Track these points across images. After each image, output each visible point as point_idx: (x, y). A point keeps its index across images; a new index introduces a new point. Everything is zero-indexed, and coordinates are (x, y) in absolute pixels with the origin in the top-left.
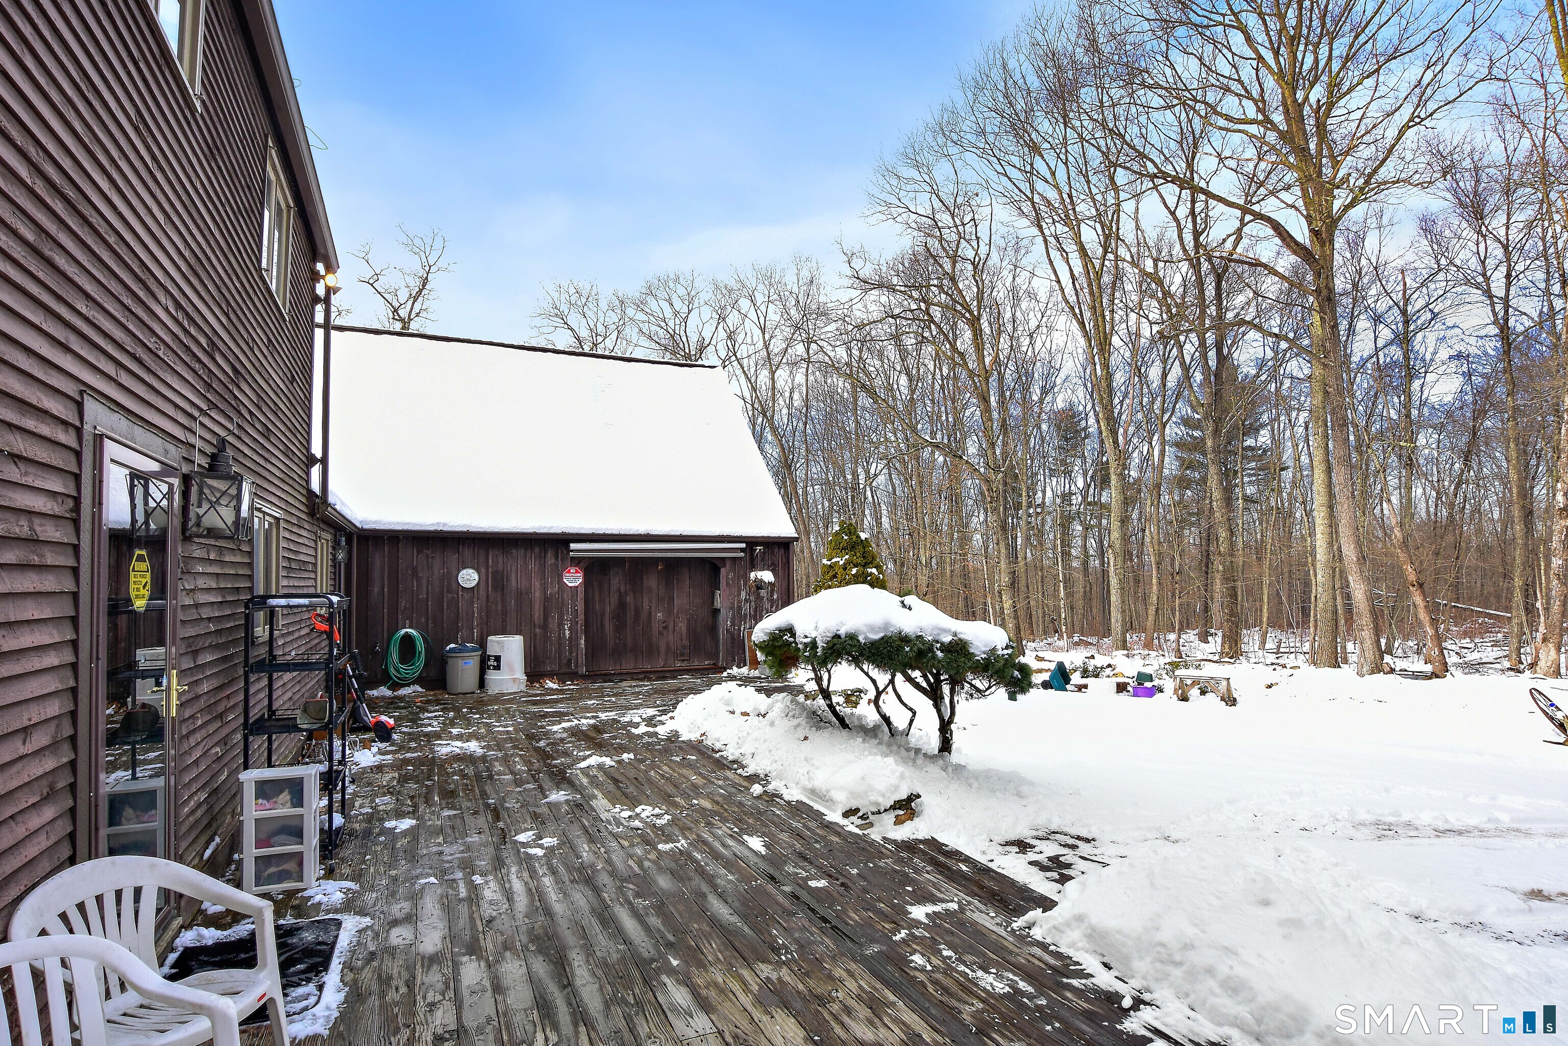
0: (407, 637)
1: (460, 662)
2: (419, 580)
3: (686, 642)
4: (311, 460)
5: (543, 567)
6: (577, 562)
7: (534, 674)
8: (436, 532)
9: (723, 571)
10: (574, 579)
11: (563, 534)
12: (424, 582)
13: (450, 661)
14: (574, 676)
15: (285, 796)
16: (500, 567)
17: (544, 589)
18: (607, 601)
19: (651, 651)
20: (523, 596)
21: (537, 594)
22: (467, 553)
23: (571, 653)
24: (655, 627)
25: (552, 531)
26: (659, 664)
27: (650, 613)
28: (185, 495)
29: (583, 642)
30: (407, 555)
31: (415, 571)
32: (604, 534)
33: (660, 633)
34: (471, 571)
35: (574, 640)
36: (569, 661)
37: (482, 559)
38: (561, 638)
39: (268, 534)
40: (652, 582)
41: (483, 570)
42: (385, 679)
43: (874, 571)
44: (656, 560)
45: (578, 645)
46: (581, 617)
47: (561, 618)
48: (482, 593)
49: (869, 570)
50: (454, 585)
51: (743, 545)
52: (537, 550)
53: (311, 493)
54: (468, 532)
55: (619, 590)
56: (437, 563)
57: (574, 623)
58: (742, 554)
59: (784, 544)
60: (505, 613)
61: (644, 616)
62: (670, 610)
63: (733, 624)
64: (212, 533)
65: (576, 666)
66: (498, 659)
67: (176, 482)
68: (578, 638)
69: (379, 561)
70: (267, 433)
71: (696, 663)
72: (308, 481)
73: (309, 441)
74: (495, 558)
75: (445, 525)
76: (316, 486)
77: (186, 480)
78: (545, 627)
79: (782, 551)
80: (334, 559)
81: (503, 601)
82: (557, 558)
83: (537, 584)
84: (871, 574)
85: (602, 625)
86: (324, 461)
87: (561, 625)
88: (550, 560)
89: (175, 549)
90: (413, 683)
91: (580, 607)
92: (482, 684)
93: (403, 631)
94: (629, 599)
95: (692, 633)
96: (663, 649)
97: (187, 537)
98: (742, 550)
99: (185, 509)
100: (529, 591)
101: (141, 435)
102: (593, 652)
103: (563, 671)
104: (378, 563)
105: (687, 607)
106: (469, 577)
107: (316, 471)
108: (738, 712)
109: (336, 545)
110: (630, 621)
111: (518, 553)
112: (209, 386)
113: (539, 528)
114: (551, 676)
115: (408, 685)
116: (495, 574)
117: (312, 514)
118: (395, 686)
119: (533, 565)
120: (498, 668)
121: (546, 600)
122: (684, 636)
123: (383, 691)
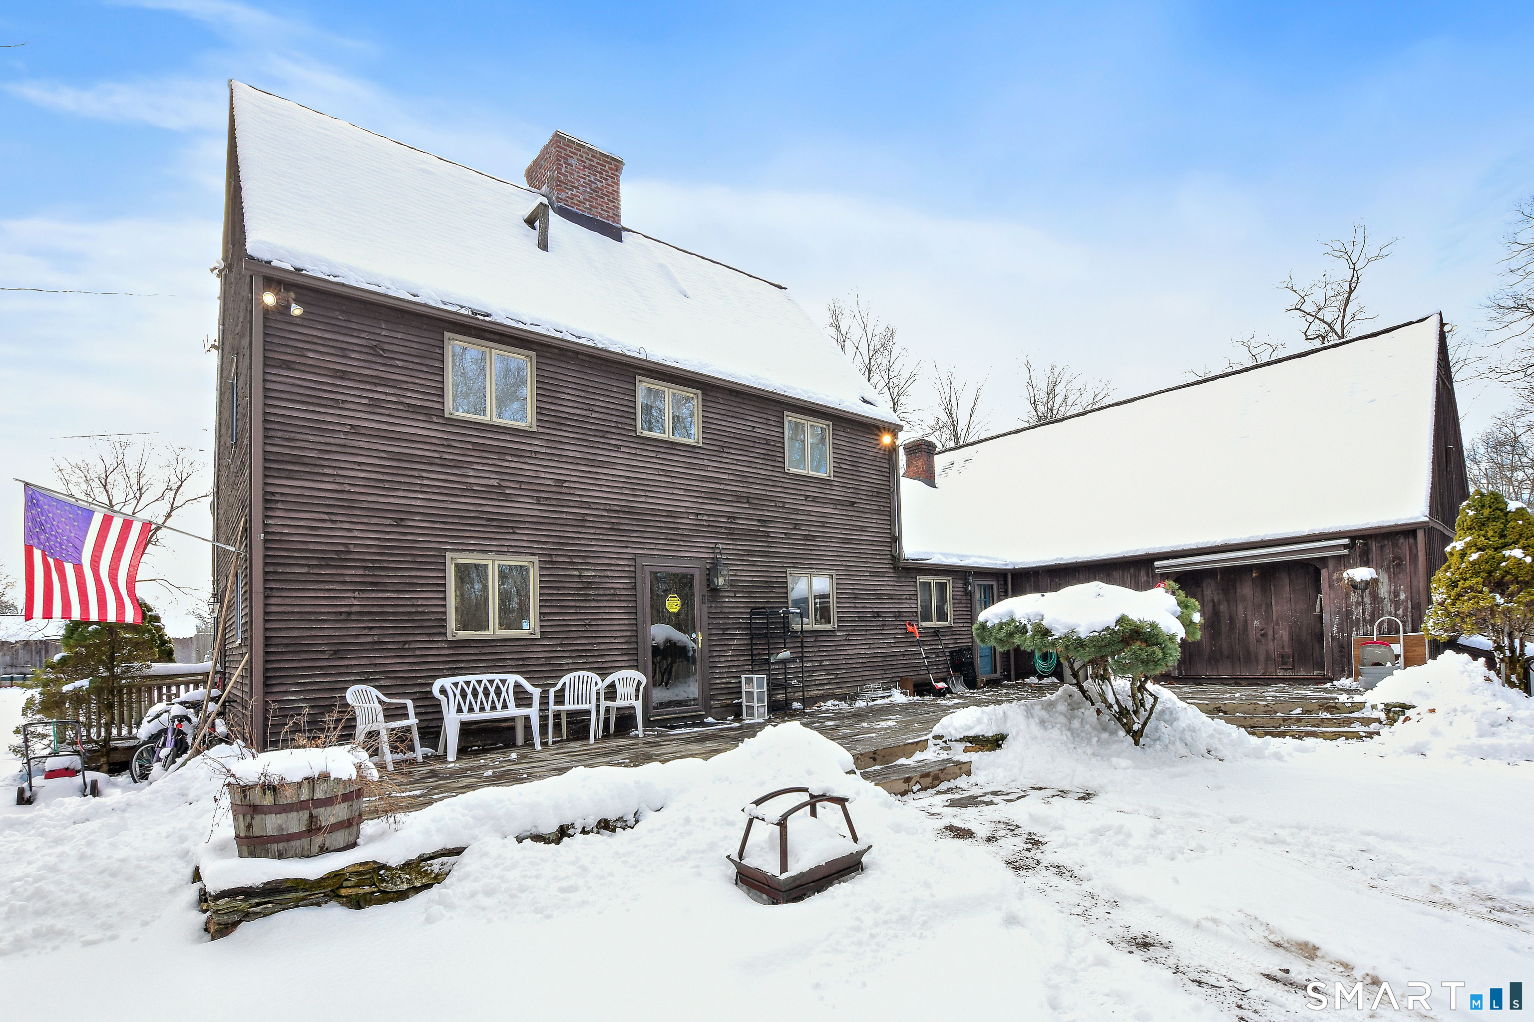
3: (1288, 650)
6: (1168, 577)
8: (1056, 565)
9: (1324, 573)
11: (1147, 555)
19: (1249, 658)
22: (1081, 578)
24: (1253, 635)
25: (1138, 554)
26: (1259, 673)
27: (1246, 621)
32: (1183, 550)
33: (1258, 641)
40: (1246, 590)
42: (1034, 673)
43: (1519, 553)
44: (1249, 568)
49: (1508, 553)
51: (1346, 541)
52: (1132, 571)
54: (1077, 563)
55: (1213, 600)
58: (1346, 551)
61: (1239, 624)
62: (1268, 618)
63: (1341, 630)
71: (1302, 673)
75: (1061, 559)
80: (964, 591)
82: (1148, 576)
84: (1510, 558)
88: (1143, 578)
90: (1051, 675)
94: (1223, 608)
95: (1296, 639)
96: (1262, 657)
98: (1345, 546)
105: (1289, 613)
109: (965, 583)
110: (1224, 630)
111: (1118, 574)
113: (1127, 552)
115: (1048, 677)
118: (1040, 677)
122: (1286, 644)
123: (1033, 680)
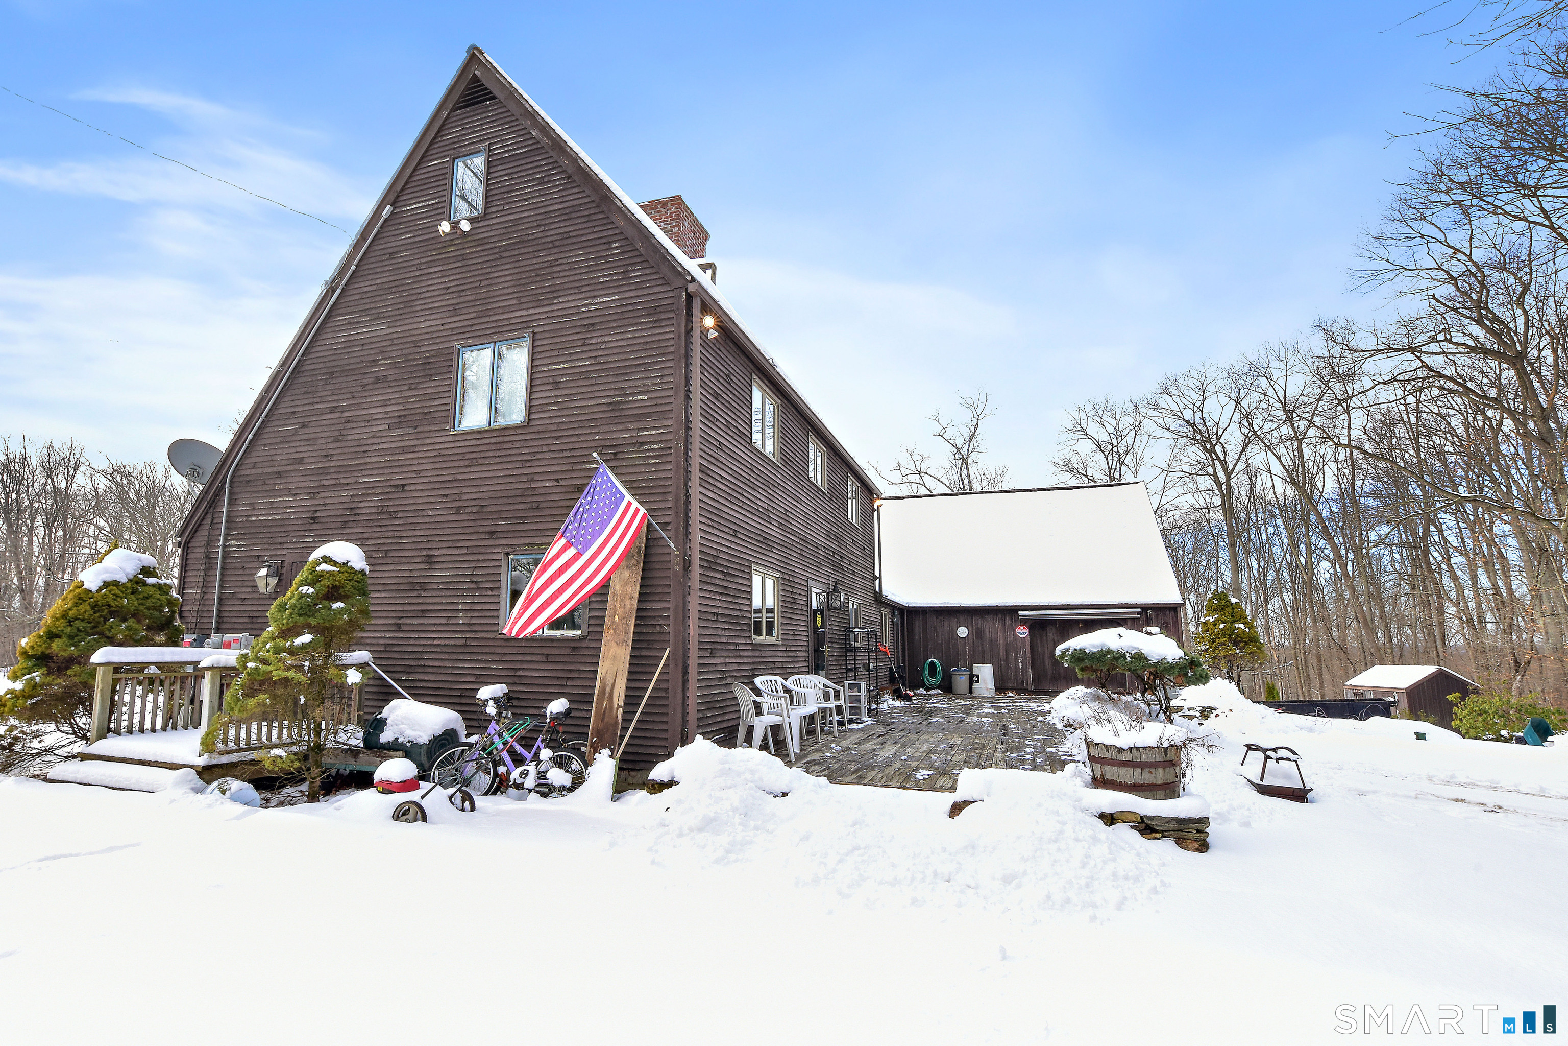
0: (932, 663)
1: (958, 677)
2: (937, 633)
4: (875, 578)
5: (1004, 625)
6: (1024, 622)
7: (1001, 688)
8: (944, 607)
10: (1023, 632)
11: (1015, 607)
12: (940, 633)
13: (953, 676)
14: (1026, 691)
15: (856, 689)
16: (979, 625)
17: (1006, 639)
18: (1046, 646)
20: (993, 642)
21: (1001, 642)
22: (961, 618)
23: (1023, 677)
25: (1007, 605)
28: (828, 598)
29: (1030, 670)
30: (932, 621)
31: (935, 628)
32: (1039, 605)
34: (964, 628)
35: (1024, 669)
36: (1023, 682)
37: (969, 622)
38: (1017, 668)
39: (856, 610)
41: (970, 628)
42: (922, 685)
43: (1242, 626)
44: (1077, 621)
45: (1027, 672)
46: (1029, 655)
47: (1016, 654)
48: (971, 640)
49: (1237, 626)
50: (955, 636)
51: (1139, 610)
52: (1000, 616)
53: (875, 591)
54: (960, 607)
55: (1054, 640)
56: (946, 624)
57: (1024, 659)
58: (1138, 616)
59: (1174, 609)
60: (983, 652)
64: (835, 608)
65: (1027, 685)
66: (978, 676)
67: (825, 594)
68: (1027, 669)
69: (918, 624)
70: (854, 573)
72: (874, 587)
73: (874, 570)
74: (977, 621)
75: (949, 603)
76: (877, 589)
77: (828, 594)
78: (1007, 660)
79: (1173, 613)
80: (892, 621)
81: (982, 644)
82: (1011, 620)
83: (1000, 635)
84: (1238, 628)
85: (1044, 662)
86: (880, 578)
87: (1016, 660)
88: (1008, 622)
89: (826, 613)
90: (936, 688)
91: (1028, 649)
92: (971, 691)
93: (930, 660)
97: (829, 610)
98: (1138, 613)
99: (828, 602)
100: (996, 640)
101: (818, 584)
102: (1037, 679)
103: (1019, 687)
104: (917, 624)
106: (963, 632)
107: (877, 582)
108: (1071, 697)
109: (893, 615)
111: (989, 618)
112: (833, 565)
113: (999, 603)
114: (1011, 690)
115: (934, 689)
116: (977, 629)
117: (876, 600)
118: (928, 689)
119: (998, 625)
120: (978, 681)
121: (1007, 645)
123: (922, 691)
